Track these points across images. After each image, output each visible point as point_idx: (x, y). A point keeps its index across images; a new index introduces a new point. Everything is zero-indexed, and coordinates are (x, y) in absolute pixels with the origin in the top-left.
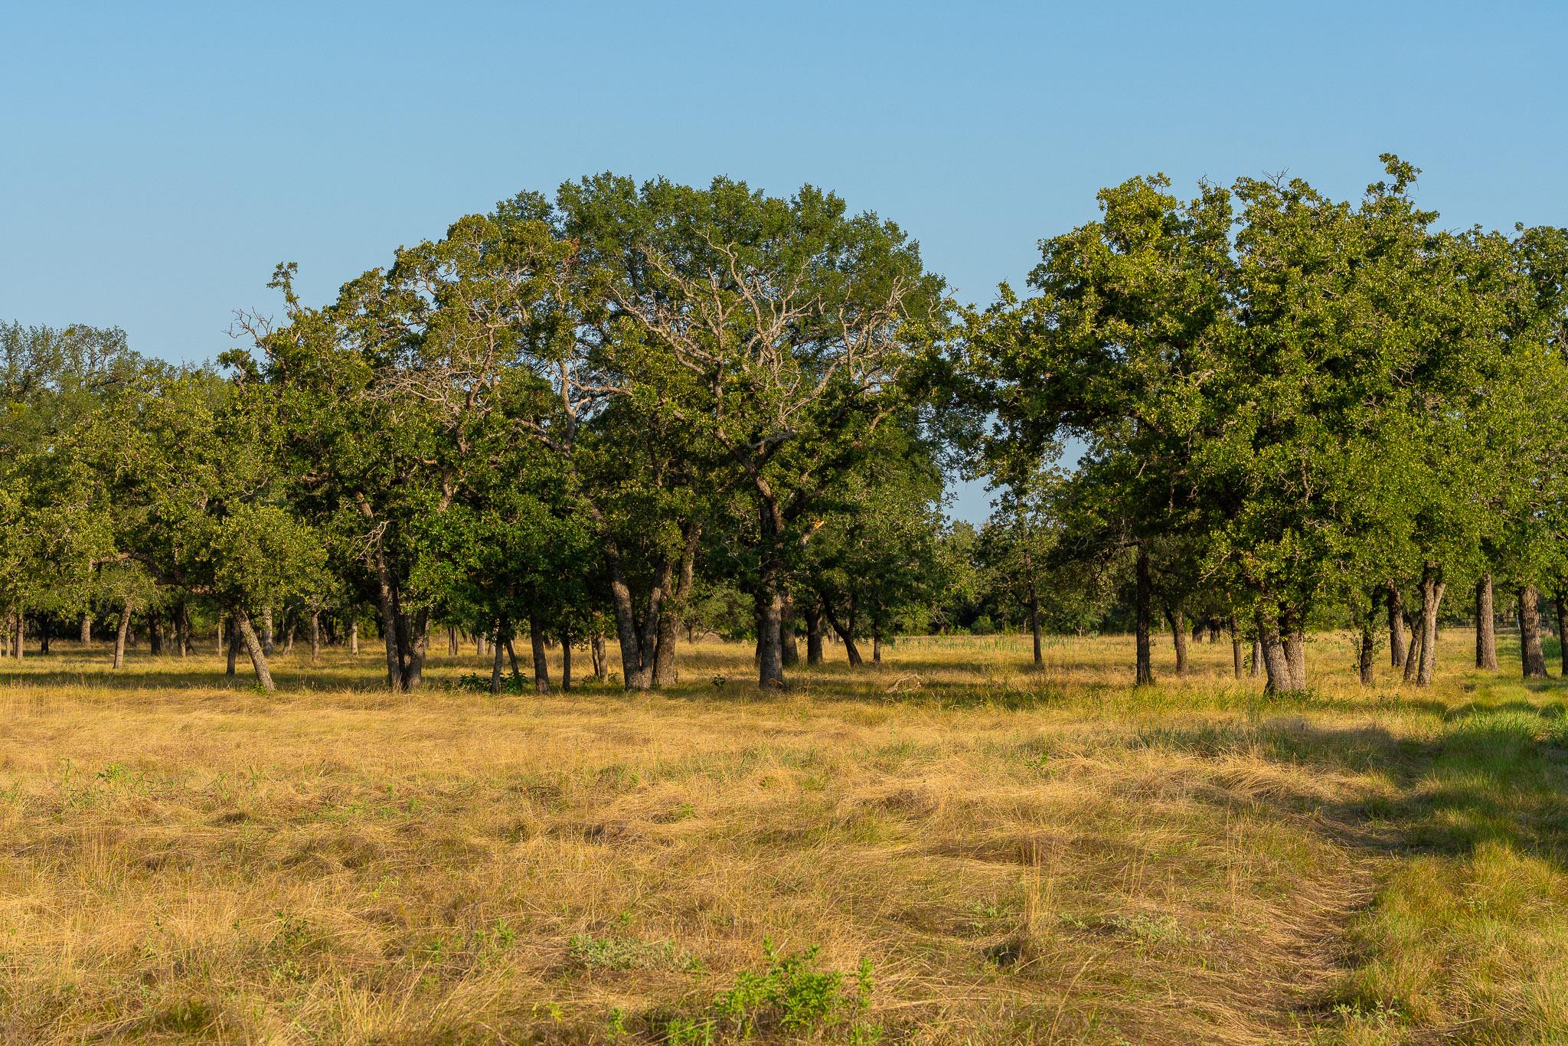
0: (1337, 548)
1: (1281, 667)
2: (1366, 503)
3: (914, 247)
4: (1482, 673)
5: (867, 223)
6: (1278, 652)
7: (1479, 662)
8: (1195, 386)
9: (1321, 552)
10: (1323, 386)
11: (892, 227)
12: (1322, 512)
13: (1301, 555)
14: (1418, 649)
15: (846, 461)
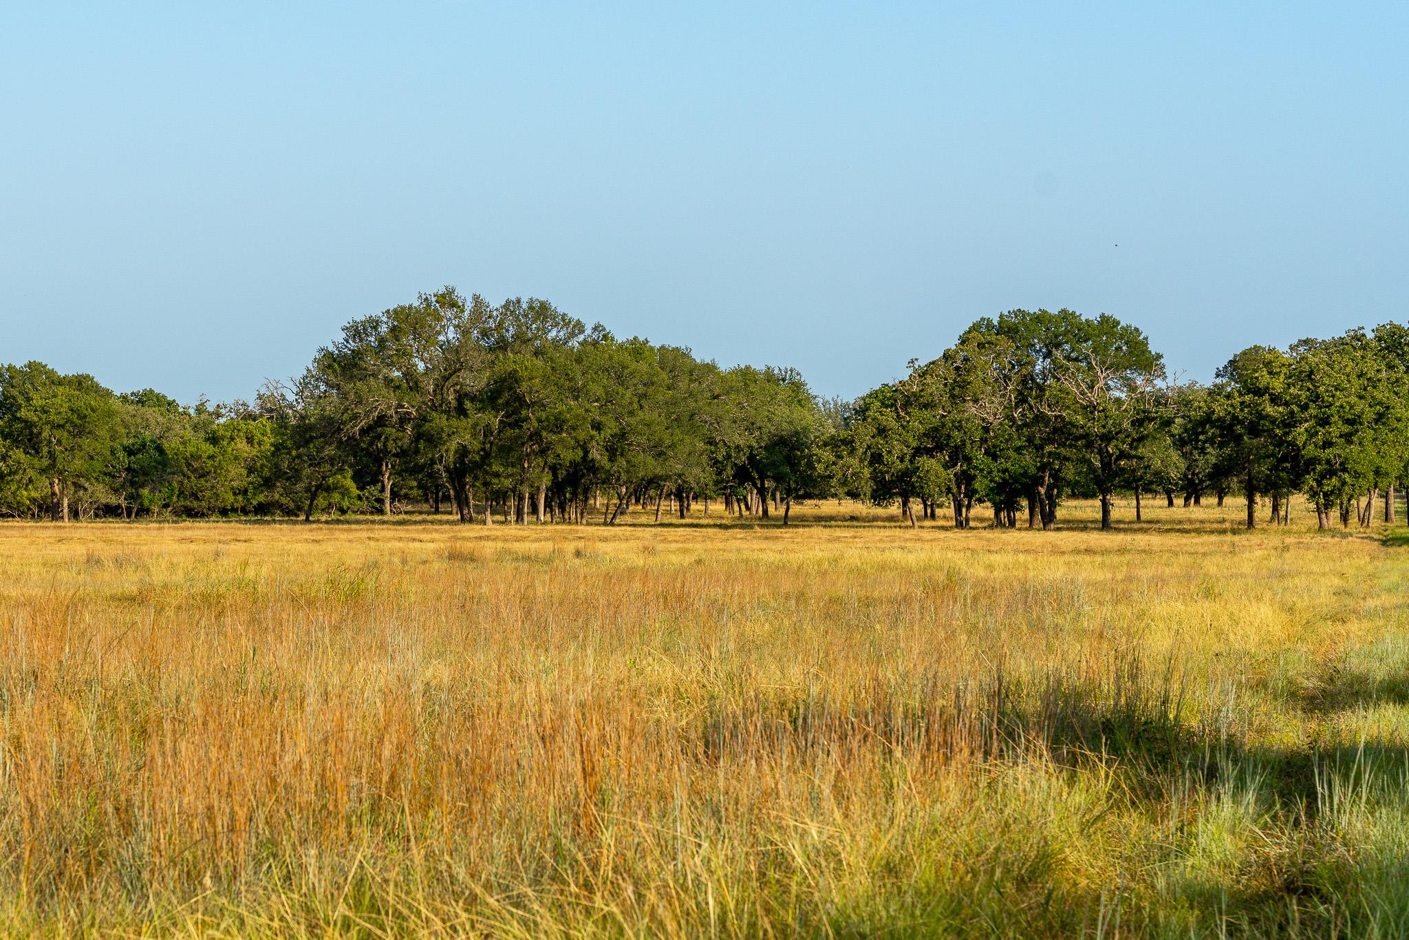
0: (1350, 482)
1: (1324, 521)
2: (1359, 468)
3: (1146, 338)
4: (1388, 524)
5: (1125, 329)
6: (1323, 516)
7: (1386, 520)
8: (1303, 430)
9: (1344, 483)
10: (1346, 429)
11: (1137, 330)
12: (1345, 470)
13: (1338, 484)
14: (1367, 514)
15: (1141, 439)
